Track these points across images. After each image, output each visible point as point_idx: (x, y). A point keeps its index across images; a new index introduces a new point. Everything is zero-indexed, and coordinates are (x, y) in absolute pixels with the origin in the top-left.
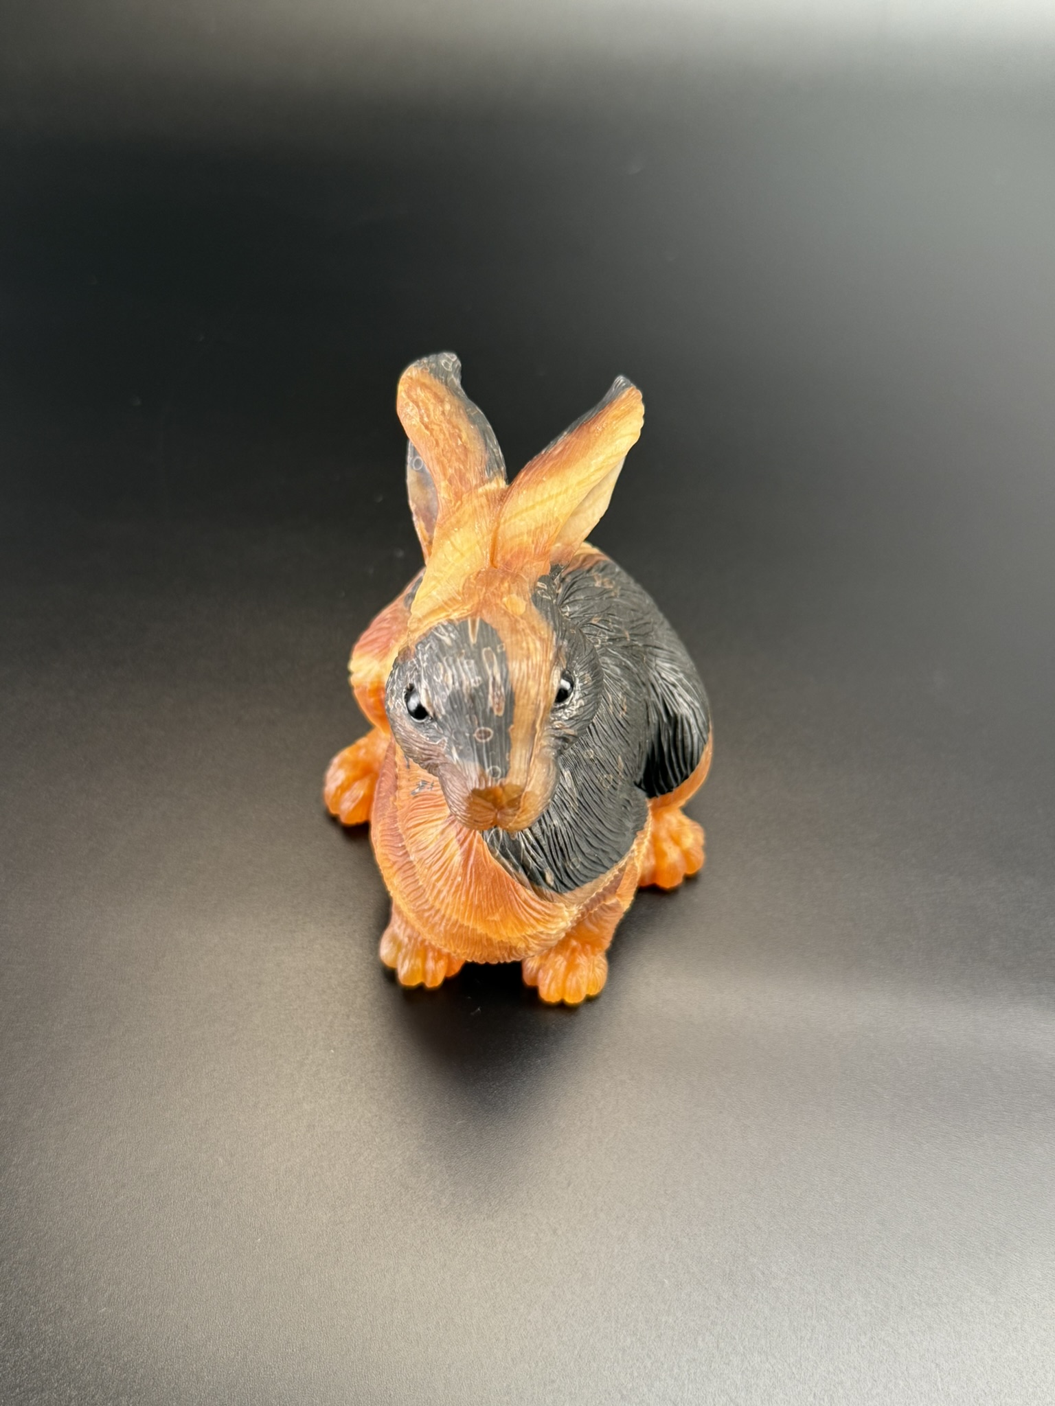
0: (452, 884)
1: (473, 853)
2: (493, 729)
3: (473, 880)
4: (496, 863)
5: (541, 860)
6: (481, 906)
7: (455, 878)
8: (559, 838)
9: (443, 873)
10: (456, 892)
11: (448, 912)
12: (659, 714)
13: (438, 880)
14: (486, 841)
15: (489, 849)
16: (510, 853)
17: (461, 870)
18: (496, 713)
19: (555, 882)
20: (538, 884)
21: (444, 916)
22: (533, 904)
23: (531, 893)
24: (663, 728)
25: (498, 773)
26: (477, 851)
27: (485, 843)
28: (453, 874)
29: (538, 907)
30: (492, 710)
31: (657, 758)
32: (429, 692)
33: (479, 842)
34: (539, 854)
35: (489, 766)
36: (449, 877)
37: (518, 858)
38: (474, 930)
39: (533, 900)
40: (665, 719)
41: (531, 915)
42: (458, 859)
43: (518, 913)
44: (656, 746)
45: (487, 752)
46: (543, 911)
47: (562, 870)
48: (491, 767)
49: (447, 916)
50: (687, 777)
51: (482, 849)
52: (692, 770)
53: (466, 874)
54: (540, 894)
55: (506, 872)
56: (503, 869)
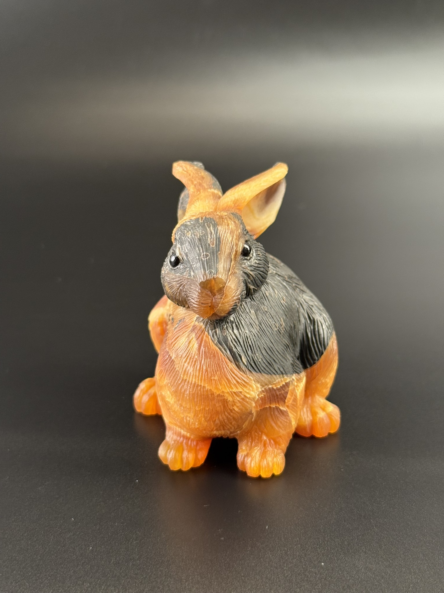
0: (192, 361)
1: (203, 342)
2: (210, 253)
3: (203, 356)
4: (215, 346)
5: (239, 349)
6: (208, 370)
7: (194, 357)
8: (249, 340)
9: (188, 357)
10: (194, 365)
11: (191, 379)
12: (305, 318)
13: (185, 362)
14: (210, 336)
15: (212, 339)
16: (222, 342)
17: (197, 352)
18: (211, 246)
19: (247, 363)
20: (238, 361)
21: (188, 382)
22: (235, 371)
23: (234, 366)
24: (307, 326)
25: (213, 272)
26: (205, 340)
27: (210, 337)
28: (193, 355)
29: (239, 375)
30: (209, 245)
31: (306, 343)
32: (180, 248)
33: (206, 336)
34: (238, 344)
35: (208, 270)
36: (191, 358)
37: (227, 346)
38: (204, 387)
39: (236, 370)
40: (309, 322)
41: (234, 378)
42: (196, 346)
43: (227, 376)
44: (305, 335)
45: (207, 264)
46: (241, 378)
47: (251, 359)
48: (209, 270)
49: (190, 382)
50: (322, 353)
51: (208, 340)
52: (325, 349)
53: (199, 354)
54: (238, 367)
55: (220, 352)
56: (219, 350)
